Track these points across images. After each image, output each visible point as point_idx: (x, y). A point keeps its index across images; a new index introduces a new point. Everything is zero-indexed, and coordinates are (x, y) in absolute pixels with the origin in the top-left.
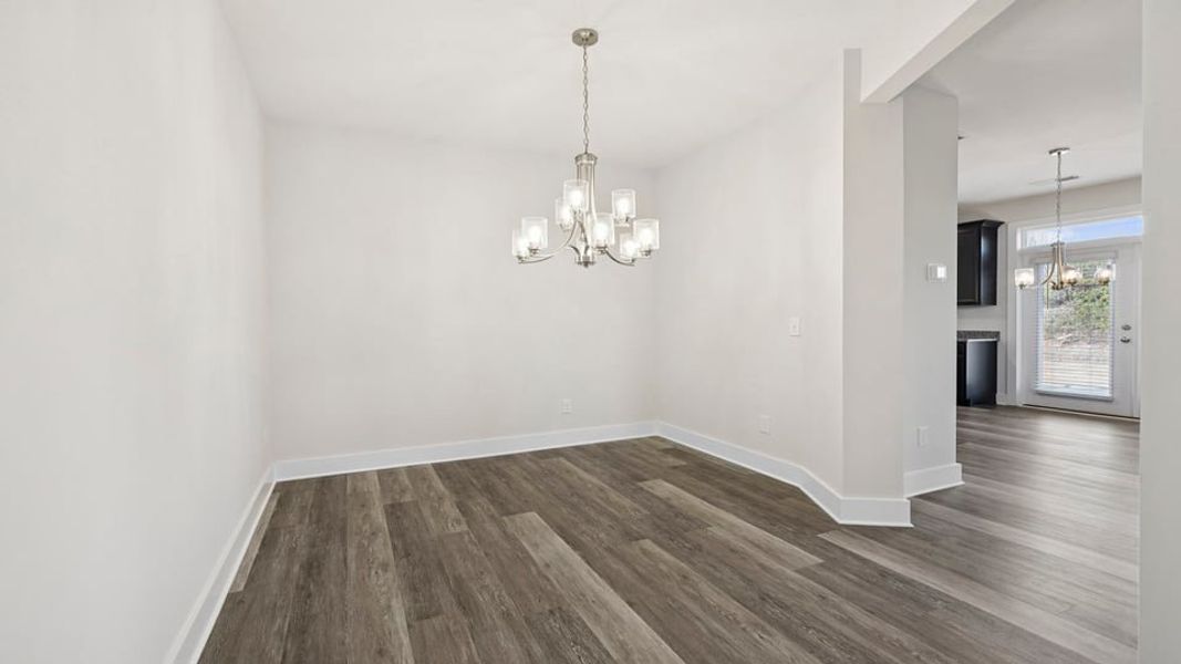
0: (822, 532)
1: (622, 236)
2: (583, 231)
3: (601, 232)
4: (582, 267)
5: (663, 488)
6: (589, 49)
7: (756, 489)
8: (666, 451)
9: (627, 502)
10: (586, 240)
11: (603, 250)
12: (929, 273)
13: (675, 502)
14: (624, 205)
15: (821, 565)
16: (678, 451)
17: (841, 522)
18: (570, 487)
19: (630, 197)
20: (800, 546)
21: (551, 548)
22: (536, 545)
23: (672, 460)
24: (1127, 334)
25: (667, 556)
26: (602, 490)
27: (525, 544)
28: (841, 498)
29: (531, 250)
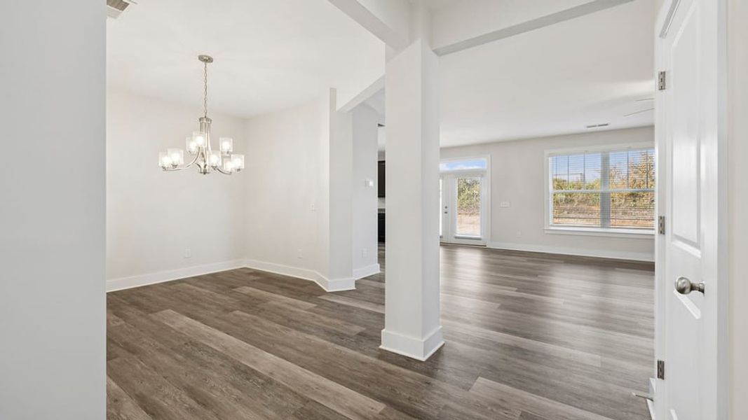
0: (319, 295)
1: (225, 160)
2: (203, 156)
3: (214, 159)
4: (202, 174)
5: (247, 290)
6: (208, 64)
7: (294, 284)
8: (250, 274)
9: (227, 298)
10: (205, 161)
11: (215, 168)
12: (366, 183)
13: (252, 295)
14: (226, 145)
15: (316, 307)
16: (257, 273)
17: (328, 291)
18: (192, 296)
19: (230, 141)
20: (309, 302)
21: (182, 322)
22: (173, 323)
23: (252, 277)
24: (447, 210)
25: (247, 315)
26: (211, 295)
27: (166, 323)
28: (329, 281)
29: (173, 166)
